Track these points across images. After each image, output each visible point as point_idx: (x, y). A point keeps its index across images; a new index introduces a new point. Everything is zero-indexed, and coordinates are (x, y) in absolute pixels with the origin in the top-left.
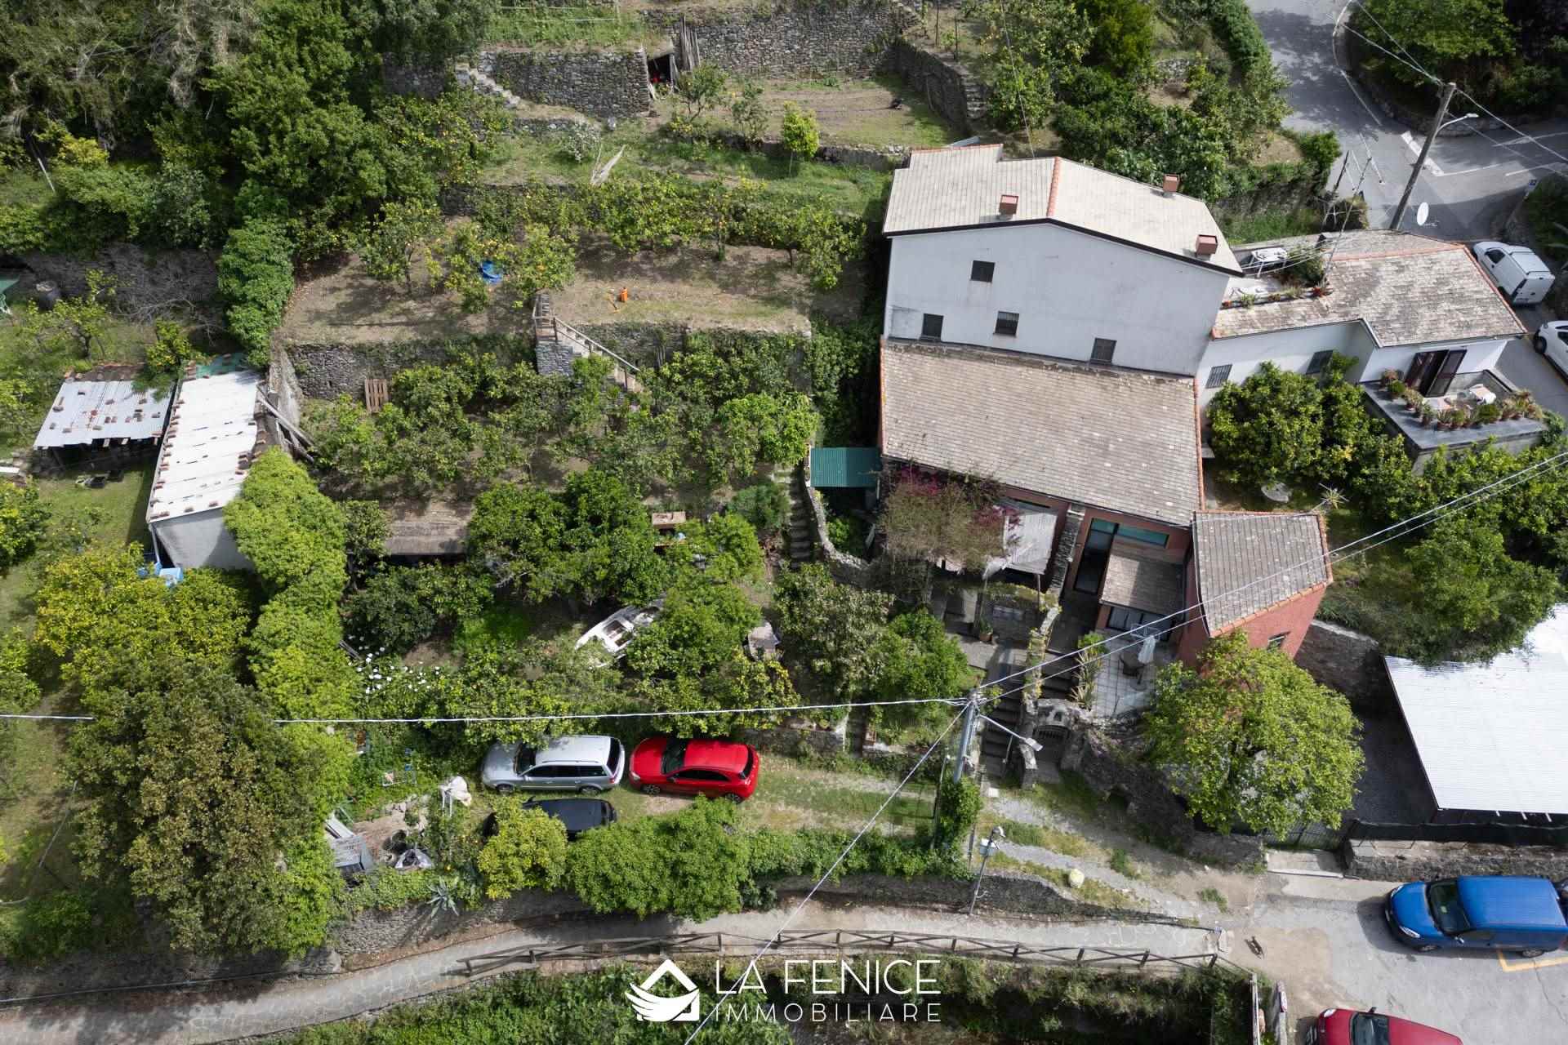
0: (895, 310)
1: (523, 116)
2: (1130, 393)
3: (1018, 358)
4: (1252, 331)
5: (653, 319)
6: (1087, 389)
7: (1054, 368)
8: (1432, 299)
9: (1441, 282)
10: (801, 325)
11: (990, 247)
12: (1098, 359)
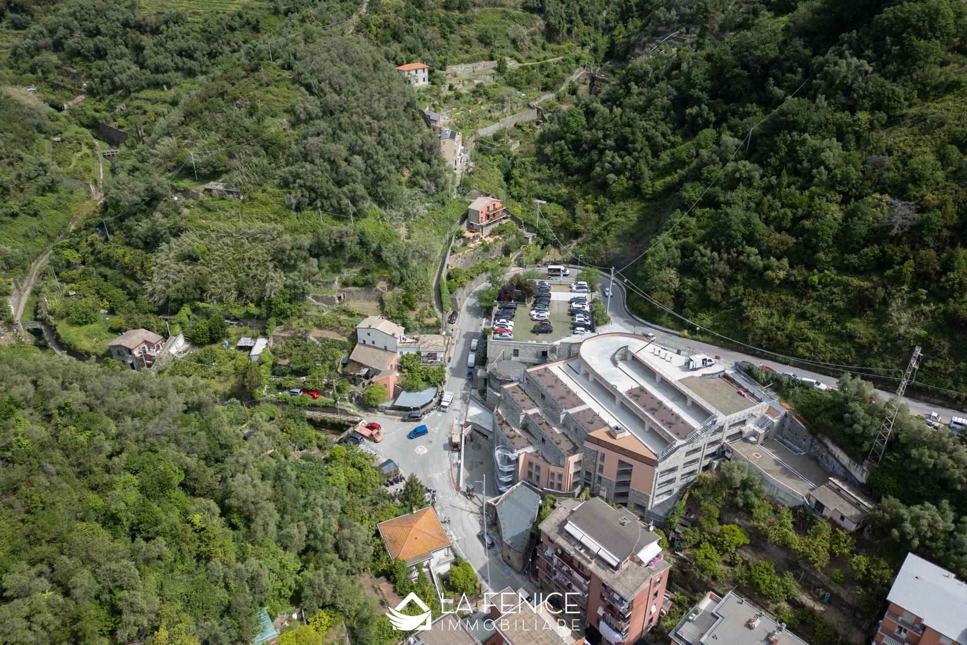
0: (359, 339)
1: (316, 304)
4: (405, 347)
5: (324, 337)
7: (379, 350)
8: (434, 345)
10: (346, 339)
11: (369, 331)
12: (385, 349)
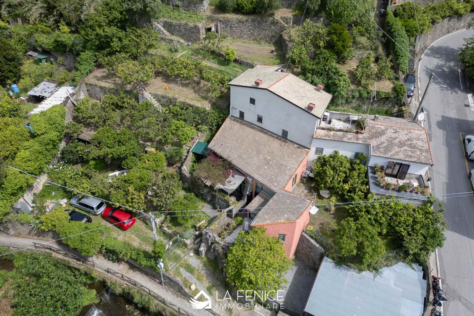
0: (232, 108)
1: (167, 38)
2: (288, 148)
3: (263, 130)
4: (328, 138)
5: (170, 95)
6: (276, 144)
7: (271, 136)
8: (401, 144)
9: (409, 140)
10: (207, 106)
11: (255, 94)
12: (284, 136)
